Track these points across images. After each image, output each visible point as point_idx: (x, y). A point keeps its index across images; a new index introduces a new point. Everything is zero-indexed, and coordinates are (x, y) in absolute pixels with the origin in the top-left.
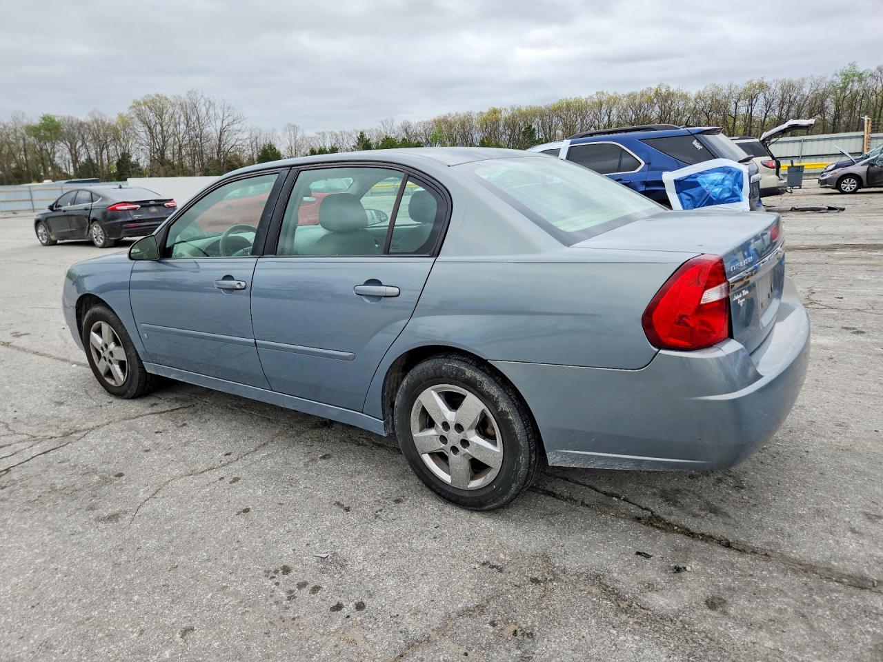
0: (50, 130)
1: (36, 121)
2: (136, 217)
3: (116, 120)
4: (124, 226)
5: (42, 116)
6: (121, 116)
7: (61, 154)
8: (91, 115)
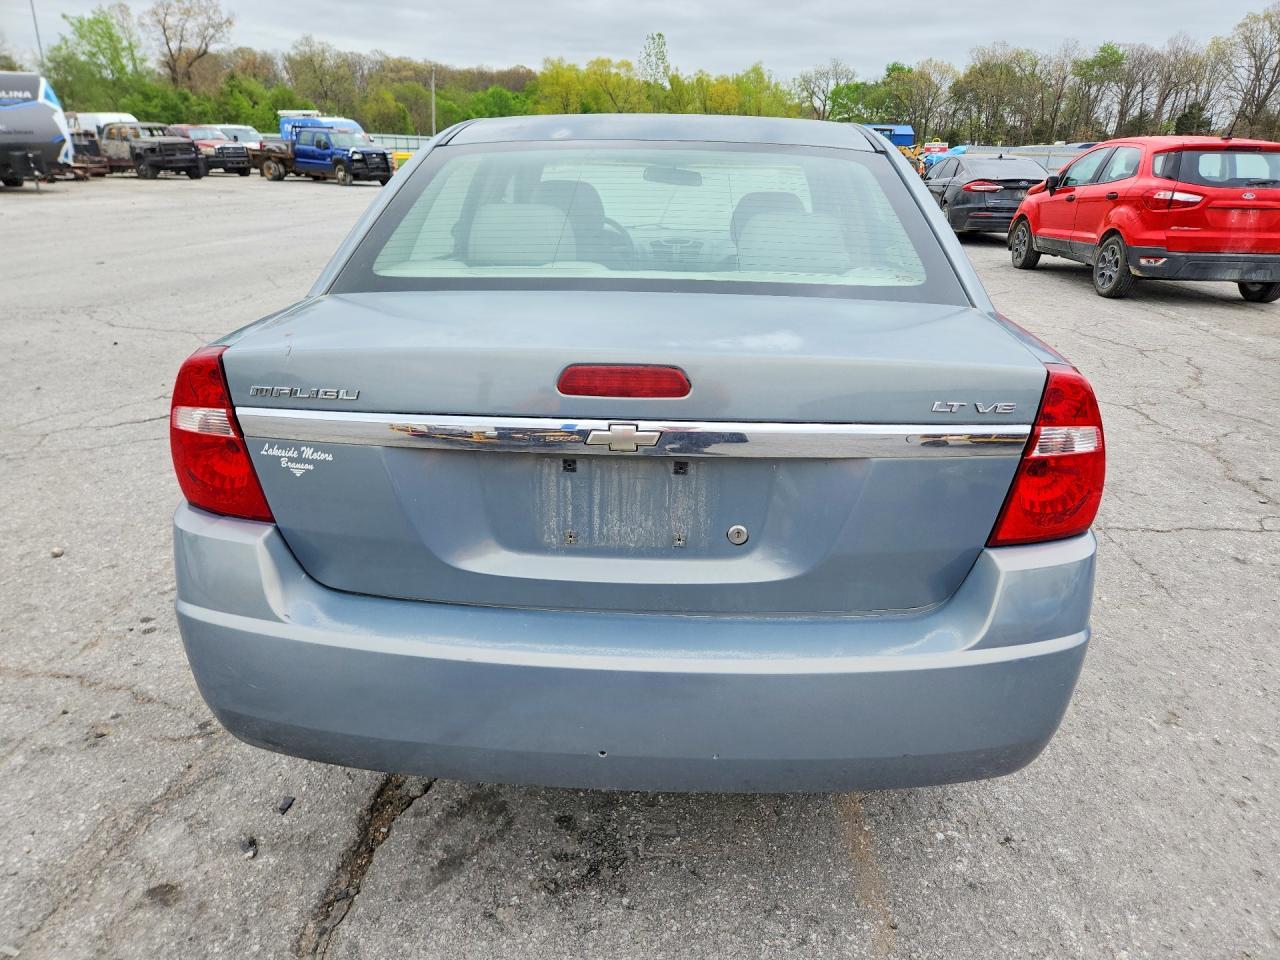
0: (1108, 66)
1: (1090, 54)
2: (991, 202)
3: (1206, 48)
4: (971, 214)
5: (1102, 45)
6: (1216, 42)
7: (1108, 105)
8: (1172, 41)
